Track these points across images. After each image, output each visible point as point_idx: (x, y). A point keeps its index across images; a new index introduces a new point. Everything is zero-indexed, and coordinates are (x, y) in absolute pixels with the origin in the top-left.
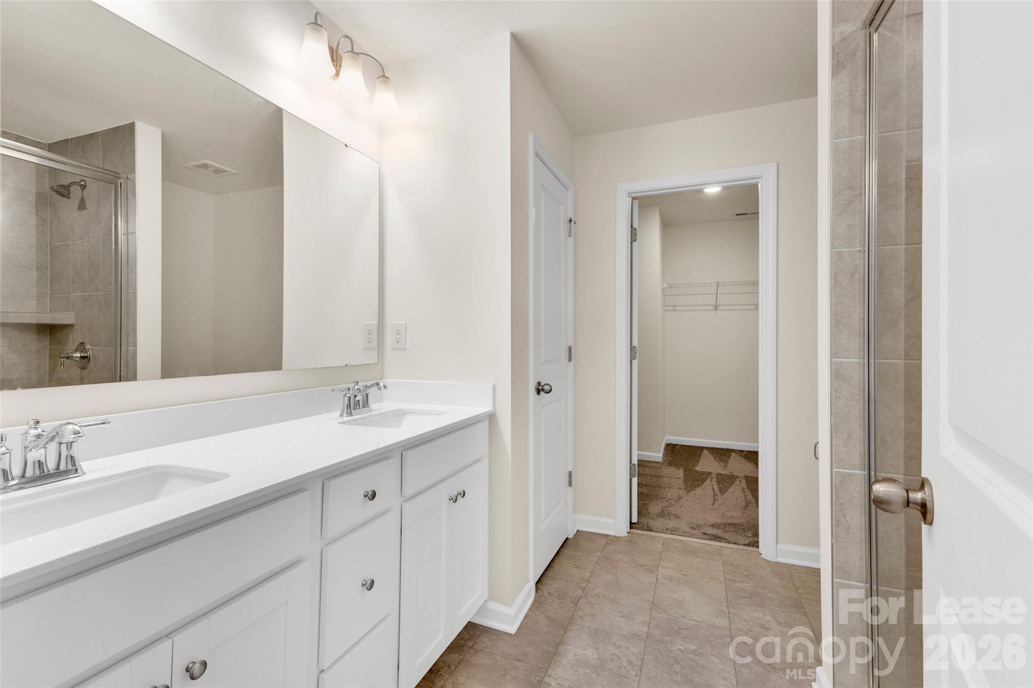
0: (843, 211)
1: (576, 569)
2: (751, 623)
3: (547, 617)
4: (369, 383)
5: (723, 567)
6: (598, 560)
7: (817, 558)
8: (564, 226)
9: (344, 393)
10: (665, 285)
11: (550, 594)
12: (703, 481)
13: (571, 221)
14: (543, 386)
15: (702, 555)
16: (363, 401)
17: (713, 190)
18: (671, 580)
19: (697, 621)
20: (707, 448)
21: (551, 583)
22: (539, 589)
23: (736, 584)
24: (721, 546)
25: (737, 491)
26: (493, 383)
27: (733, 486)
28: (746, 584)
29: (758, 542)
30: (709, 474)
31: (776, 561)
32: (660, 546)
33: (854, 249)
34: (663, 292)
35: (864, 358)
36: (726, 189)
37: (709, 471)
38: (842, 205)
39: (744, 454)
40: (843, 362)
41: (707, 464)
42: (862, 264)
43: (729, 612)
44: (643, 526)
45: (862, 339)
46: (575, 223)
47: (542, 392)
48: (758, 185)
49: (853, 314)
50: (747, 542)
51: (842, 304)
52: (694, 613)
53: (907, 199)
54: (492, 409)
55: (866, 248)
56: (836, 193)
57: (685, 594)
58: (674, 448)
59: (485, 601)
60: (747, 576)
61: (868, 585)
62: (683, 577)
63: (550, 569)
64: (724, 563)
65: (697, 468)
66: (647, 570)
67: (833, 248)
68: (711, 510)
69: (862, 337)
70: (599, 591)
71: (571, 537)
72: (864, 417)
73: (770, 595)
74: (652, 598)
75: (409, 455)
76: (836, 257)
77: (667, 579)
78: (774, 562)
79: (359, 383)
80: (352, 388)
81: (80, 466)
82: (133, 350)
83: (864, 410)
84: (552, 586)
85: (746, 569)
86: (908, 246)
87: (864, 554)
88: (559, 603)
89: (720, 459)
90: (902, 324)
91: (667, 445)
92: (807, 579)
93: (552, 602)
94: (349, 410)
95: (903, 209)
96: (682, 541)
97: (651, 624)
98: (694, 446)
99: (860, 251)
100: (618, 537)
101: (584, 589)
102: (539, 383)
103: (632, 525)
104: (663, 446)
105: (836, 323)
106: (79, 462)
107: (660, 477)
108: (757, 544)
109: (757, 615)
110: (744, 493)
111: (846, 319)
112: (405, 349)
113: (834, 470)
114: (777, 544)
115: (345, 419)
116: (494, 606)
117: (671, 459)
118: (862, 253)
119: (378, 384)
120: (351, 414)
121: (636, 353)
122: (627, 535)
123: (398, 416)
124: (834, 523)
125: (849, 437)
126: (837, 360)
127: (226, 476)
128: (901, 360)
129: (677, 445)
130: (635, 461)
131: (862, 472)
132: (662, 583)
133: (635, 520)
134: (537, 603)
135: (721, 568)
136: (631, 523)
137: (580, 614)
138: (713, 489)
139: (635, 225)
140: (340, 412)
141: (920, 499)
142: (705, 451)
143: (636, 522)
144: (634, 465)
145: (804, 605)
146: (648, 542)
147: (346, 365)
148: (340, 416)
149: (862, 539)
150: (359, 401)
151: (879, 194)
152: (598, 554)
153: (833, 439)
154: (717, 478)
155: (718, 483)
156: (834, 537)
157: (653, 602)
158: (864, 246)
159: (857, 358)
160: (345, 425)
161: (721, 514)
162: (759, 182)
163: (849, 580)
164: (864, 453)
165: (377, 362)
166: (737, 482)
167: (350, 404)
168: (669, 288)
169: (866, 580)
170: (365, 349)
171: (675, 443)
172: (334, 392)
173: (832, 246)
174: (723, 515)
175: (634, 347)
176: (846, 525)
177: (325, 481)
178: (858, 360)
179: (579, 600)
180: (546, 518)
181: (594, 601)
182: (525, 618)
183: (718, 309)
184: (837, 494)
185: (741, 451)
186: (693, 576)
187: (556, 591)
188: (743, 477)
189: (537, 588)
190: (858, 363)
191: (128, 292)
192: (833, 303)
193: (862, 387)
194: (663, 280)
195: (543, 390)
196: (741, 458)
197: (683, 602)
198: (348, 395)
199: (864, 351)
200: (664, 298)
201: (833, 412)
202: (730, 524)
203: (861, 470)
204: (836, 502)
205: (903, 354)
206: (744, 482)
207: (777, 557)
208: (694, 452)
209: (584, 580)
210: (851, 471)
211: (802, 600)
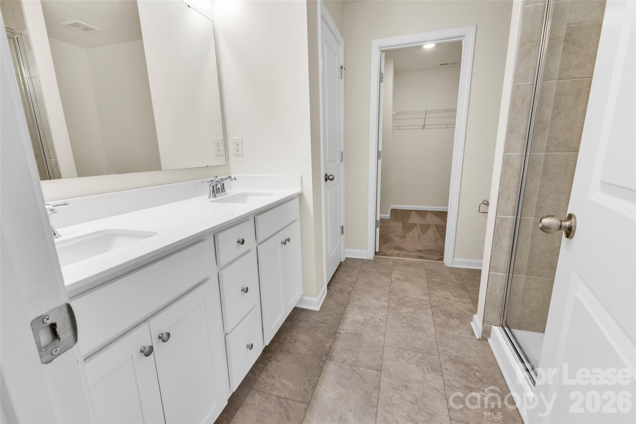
0: (524, 57)
1: (348, 277)
2: (440, 297)
3: (335, 302)
4: (224, 177)
5: (425, 271)
6: (359, 272)
7: (481, 264)
8: (338, 72)
9: (209, 183)
10: (394, 113)
11: (335, 290)
12: (413, 228)
13: (342, 67)
14: (329, 176)
15: (414, 266)
16: (221, 187)
17: (429, 46)
18: (399, 279)
19: (413, 298)
20: (414, 211)
21: (335, 285)
22: (329, 288)
23: (432, 279)
24: (424, 261)
25: (431, 233)
26: (301, 175)
27: (429, 230)
28: (437, 279)
29: (443, 258)
30: (416, 224)
31: (452, 267)
32: (391, 263)
33: (527, 83)
34: (393, 118)
35: (523, 152)
36: (438, 45)
37: (415, 223)
38: (524, 53)
39: (434, 213)
40: (511, 155)
41: (414, 219)
42: (531, 93)
43: (429, 293)
44: (382, 253)
45: (524, 141)
46: (345, 69)
47: (328, 180)
48: (462, 41)
49: (521, 125)
50: (437, 258)
51: (515, 119)
52: (412, 294)
53: (564, 49)
54: (301, 191)
55: (535, 83)
56: (521, 45)
57: (407, 285)
58: (395, 211)
59: (302, 296)
60: (437, 275)
61: (507, 274)
62: (405, 278)
63: (334, 278)
64: (426, 270)
65: (409, 222)
66: (385, 275)
67: (514, 83)
68: (417, 243)
69: (524, 139)
70: (361, 287)
71: (343, 261)
72: (518, 186)
73: (449, 283)
74: (389, 289)
75: (260, 218)
76: (516, 88)
77: (396, 279)
78: (451, 267)
79: (218, 177)
80: (214, 180)
81: (56, 231)
82: (55, 161)
83: (519, 182)
84: (336, 286)
85: (437, 271)
86: (559, 81)
87: (507, 259)
88: (340, 295)
89: (421, 216)
90: (547, 131)
91: (392, 210)
92: (467, 275)
93: (337, 294)
94: (214, 194)
95: (560, 56)
96: (403, 260)
97: (390, 301)
98: (407, 210)
99: (531, 84)
100: (369, 260)
101: (353, 287)
102: (326, 175)
103: (376, 253)
104: (390, 210)
105: (511, 131)
106: (55, 230)
107: (389, 227)
108: (443, 259)
109: (443, 293)
110: (435, 233)
111: (516, 128)
112: (243, 155)
113: (498, 216)
114: (453, 258)
115: (212, 199)
116: (306, 298)
117: (394, 217)
118: (532, 86)
119: (230, 177)
120: (215, 196)
121: (380, 155)
122: (373, 258)
123: (243, 197)
124: (494, 245)
125: (508, 198)
126: (507, 154)
127: (155, 234)
128: (544, 152)
129: (397, 209)
130: (378, 219)
131: (512, 217)
132: (394, 282)
133: (377, 250)
134: (329, 296)
135: (424, 272)
136: (375, 252)
137: (352, 299)
138: (418, 232)
139: (383, 71)
140: (208, 195)
141: (568, 225)
142: (413, 212)
143: (378, 251)
144: (378, 220)
145: (466, 287)
146: (385, 262)
147: (207, 166)
148: (208, 197)
149: (507, 251)
150: (219, 188)
151: (549, 45)
152: (359, 269)
153: (499, 199)
154: (420, 226)
155: (421, 229)
156: (493, 252)
157: (390, 291)
158: (534, 81)
159: (519, 152)
160: (213, 203)
161: (423, 245)
162: (463, 39)
163: (498, 272)
164: (515, 206)
165: (225, 164)
166: (431, 228)
167: (214, 190)
168: (396, 115)
169: (507, 271)
170: (216, 156)
171: (396, 209)
172: (204, 183)
173: (515, 81)
174: (424, 245)
175: (380, 151)
176: (500, 245)
177: (215, 234)
178: (520, 153)
179: (351, 293)
180: (331, 251)
181: (359, 292)
182: (323, 303)
183: (425, 128)
184: (497, 229)
185: (433, 211)
186: (410, 277)
187: (338, 289)
188: (434, 225)
189: (328, 288)
190: (520, 155)
191: (42, 121)
192: (510, 119)
193: (519, 169)
194: (393, 110)
195: (328, 179)
196: (432, 215)
197: (406, 290)
198: (212, 185)
199: (524, 148)
200: (393, 121)
201: (501, 184)
202: (428, 250)
203: (512, 216)
204: (496, 233)
205: (545, 149)
206: (434, 227)
207: (453, 264)
208: (407, 213)
209: (352, 282)
210: (507, 217)
211: (465, 284)
